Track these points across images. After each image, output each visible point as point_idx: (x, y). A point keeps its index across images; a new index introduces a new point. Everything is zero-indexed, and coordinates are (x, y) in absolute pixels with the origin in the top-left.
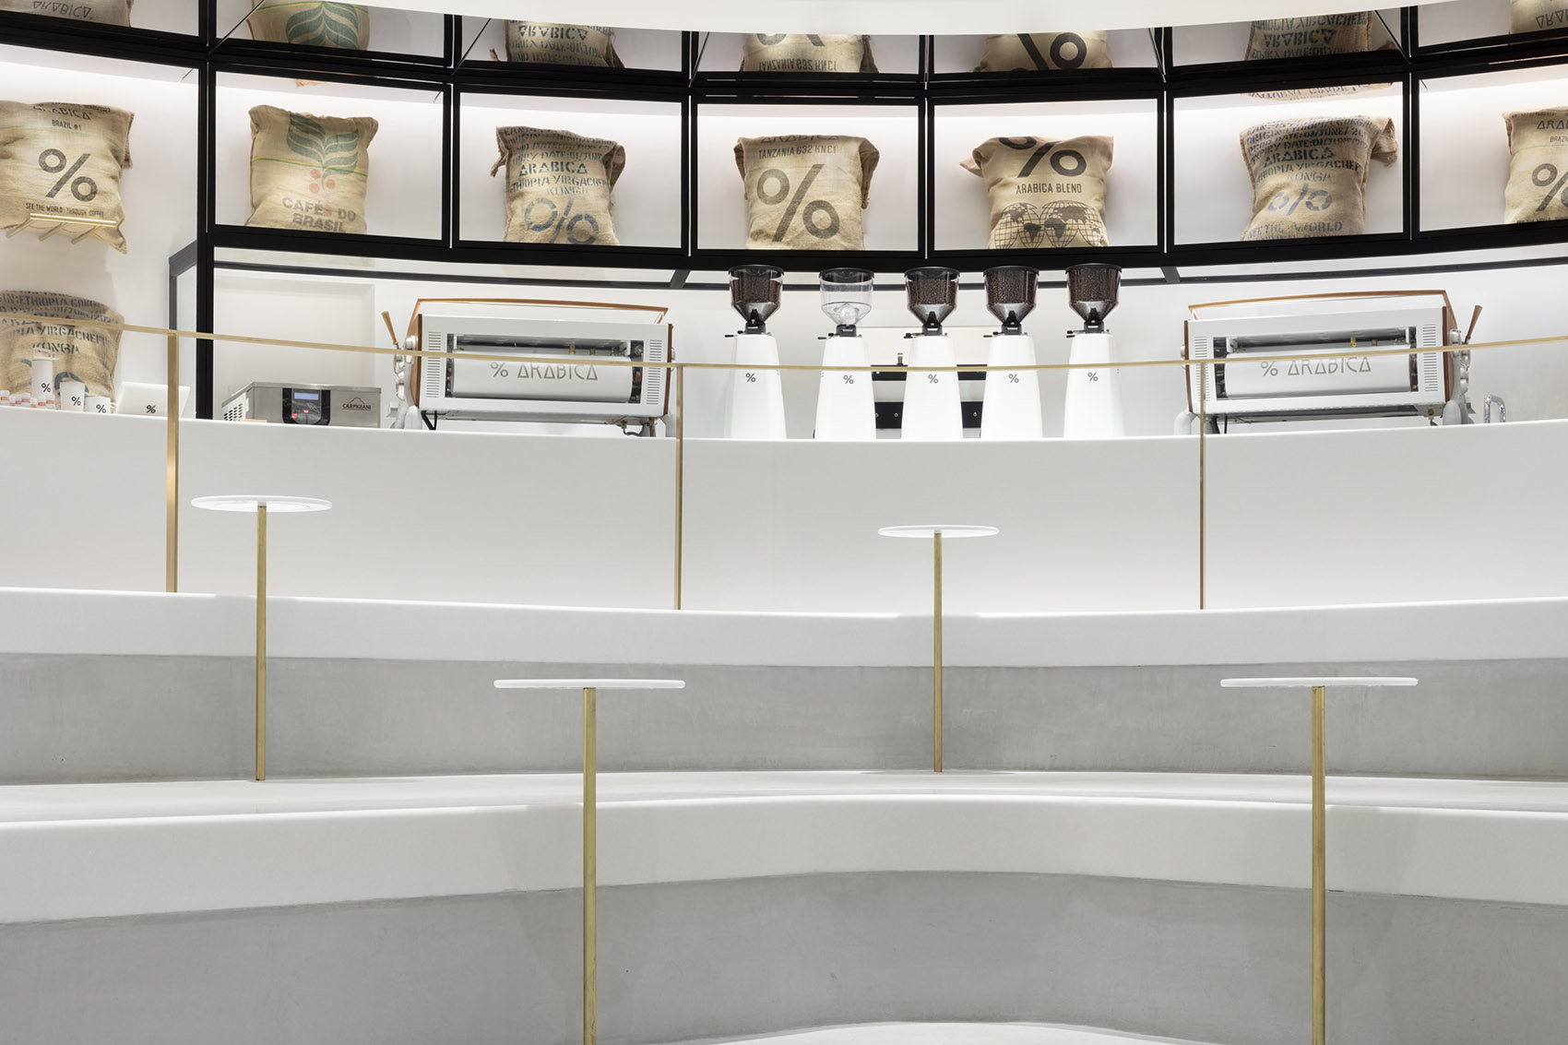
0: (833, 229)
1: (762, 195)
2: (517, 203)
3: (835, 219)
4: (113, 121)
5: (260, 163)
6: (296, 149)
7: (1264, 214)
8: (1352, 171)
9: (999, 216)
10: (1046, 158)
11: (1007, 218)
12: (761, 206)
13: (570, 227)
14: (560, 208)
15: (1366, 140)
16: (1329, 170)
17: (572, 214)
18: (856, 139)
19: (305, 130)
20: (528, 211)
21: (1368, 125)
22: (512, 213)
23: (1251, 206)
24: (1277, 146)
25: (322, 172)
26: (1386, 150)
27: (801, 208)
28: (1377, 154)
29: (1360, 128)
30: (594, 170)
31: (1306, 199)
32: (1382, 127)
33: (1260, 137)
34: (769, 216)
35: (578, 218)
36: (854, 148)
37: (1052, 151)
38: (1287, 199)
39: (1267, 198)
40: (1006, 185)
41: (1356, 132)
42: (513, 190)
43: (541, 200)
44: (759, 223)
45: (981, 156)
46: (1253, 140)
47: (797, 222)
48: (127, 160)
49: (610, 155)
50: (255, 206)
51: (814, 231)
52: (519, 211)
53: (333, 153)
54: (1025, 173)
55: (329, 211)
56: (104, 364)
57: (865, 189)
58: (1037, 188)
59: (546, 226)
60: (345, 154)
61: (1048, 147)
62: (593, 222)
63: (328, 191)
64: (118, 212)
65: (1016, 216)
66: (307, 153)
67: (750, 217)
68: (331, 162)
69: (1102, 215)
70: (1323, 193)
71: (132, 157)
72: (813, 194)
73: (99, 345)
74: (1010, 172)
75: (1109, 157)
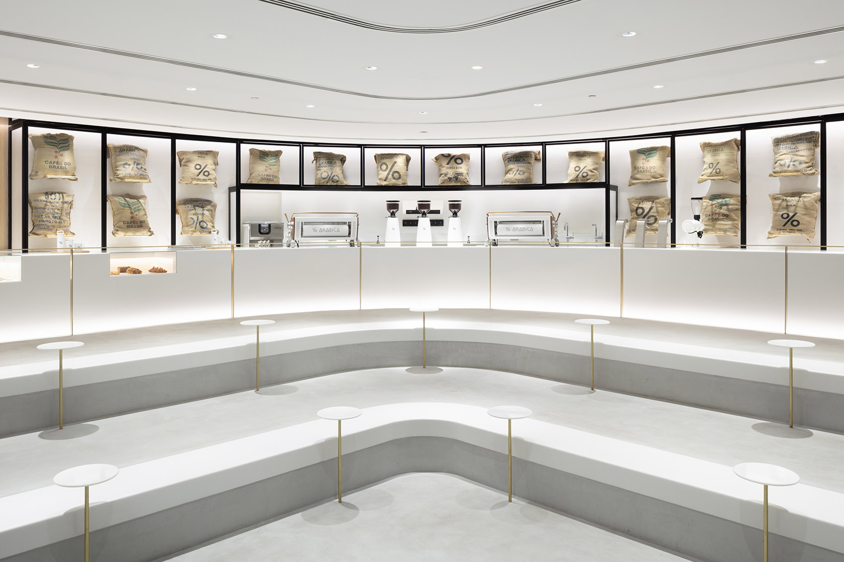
0: (399, 178)
1: (381, 169)
2: (318, 172)
3: (400, 175)
4: (214, 154)
5: (251, 164)
6: (261, 160)
7: (508, 175)
8: (530, 165)
9: (441, 174)
10: (453, 160)
11: (443, 175)
12: (381, 172)
13: (332, 178)
14: (330, 174)
15: (533, 156)
16: (524, 165)
17: (333, 175)
18: (405, 155)
19: (264, 155)
20: (321, 174)
21: (534, 152)
22: (317, 174)
23: (504, 172)
24: (511, 158)
25: (268, 166)
26: (538, 158)
27: (391, 173)
28: (536, 159)
29: (532, 153)
30: (338, 163)
31: (518, 172)
32: (537, 153)
33: (507, 154)
34: (383, 174)
35: (334, 176)
36: (404, 157)
37: (455, 157)
38: (514, 172)
39: (509, 171)
40: (443, 167)
41: (531, 154)
42: (318, 168)
43: (325, 172)
44: (380, 176)
45: (437, 159)
46: (505, 155)
47: (390, 176)
48: (217, 163)
49: (342, 158)
50: (251, 175)
51: (394, 178)
52: (319, 174)
53: (271, 160)
54: (448, 164)
55: (270, 176)
56: (212, 217)
57: (407, 168)
58: (451, 168)
59: (326, 178)
60: (274, 161)
61: (454, 156)
62: (338, 177)
63: (270, 171)
64: (215, 178)
65: (446, 175)
66: (265, 161)
67: (378, 175)
68: (271, 163)
69: (467, 174)
70: (523, 171)
71: (219, 163)
72: (394, 169)
73: (210, 212)
74: (444, 162)
75: (469, 159)
